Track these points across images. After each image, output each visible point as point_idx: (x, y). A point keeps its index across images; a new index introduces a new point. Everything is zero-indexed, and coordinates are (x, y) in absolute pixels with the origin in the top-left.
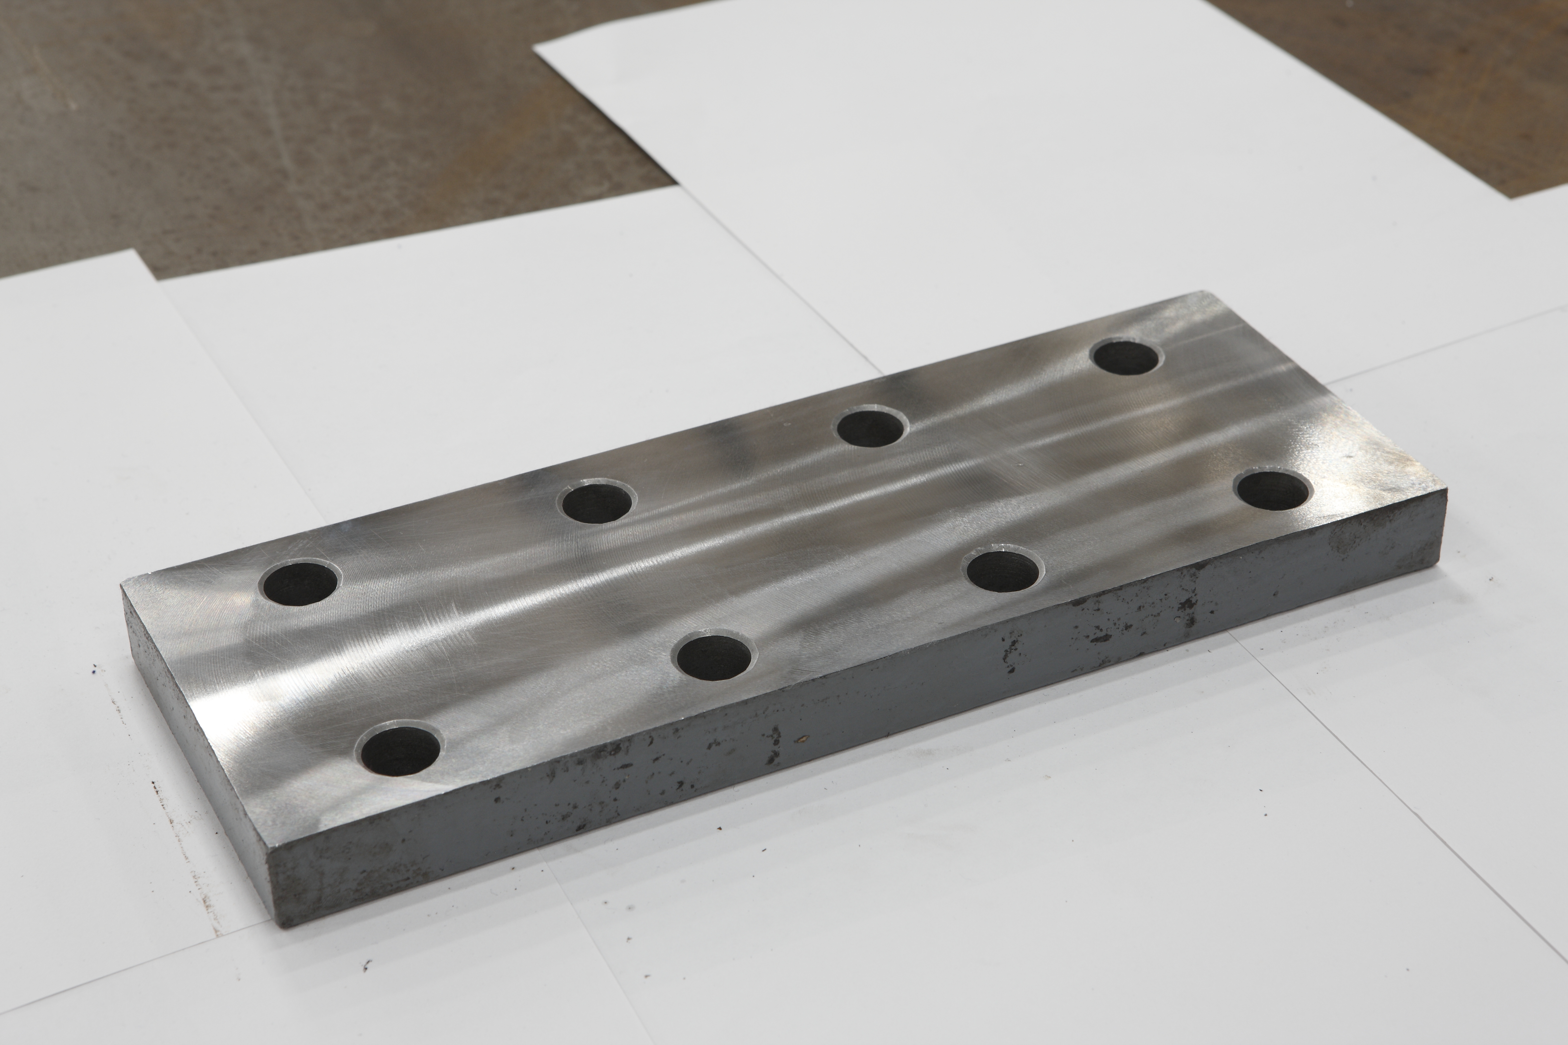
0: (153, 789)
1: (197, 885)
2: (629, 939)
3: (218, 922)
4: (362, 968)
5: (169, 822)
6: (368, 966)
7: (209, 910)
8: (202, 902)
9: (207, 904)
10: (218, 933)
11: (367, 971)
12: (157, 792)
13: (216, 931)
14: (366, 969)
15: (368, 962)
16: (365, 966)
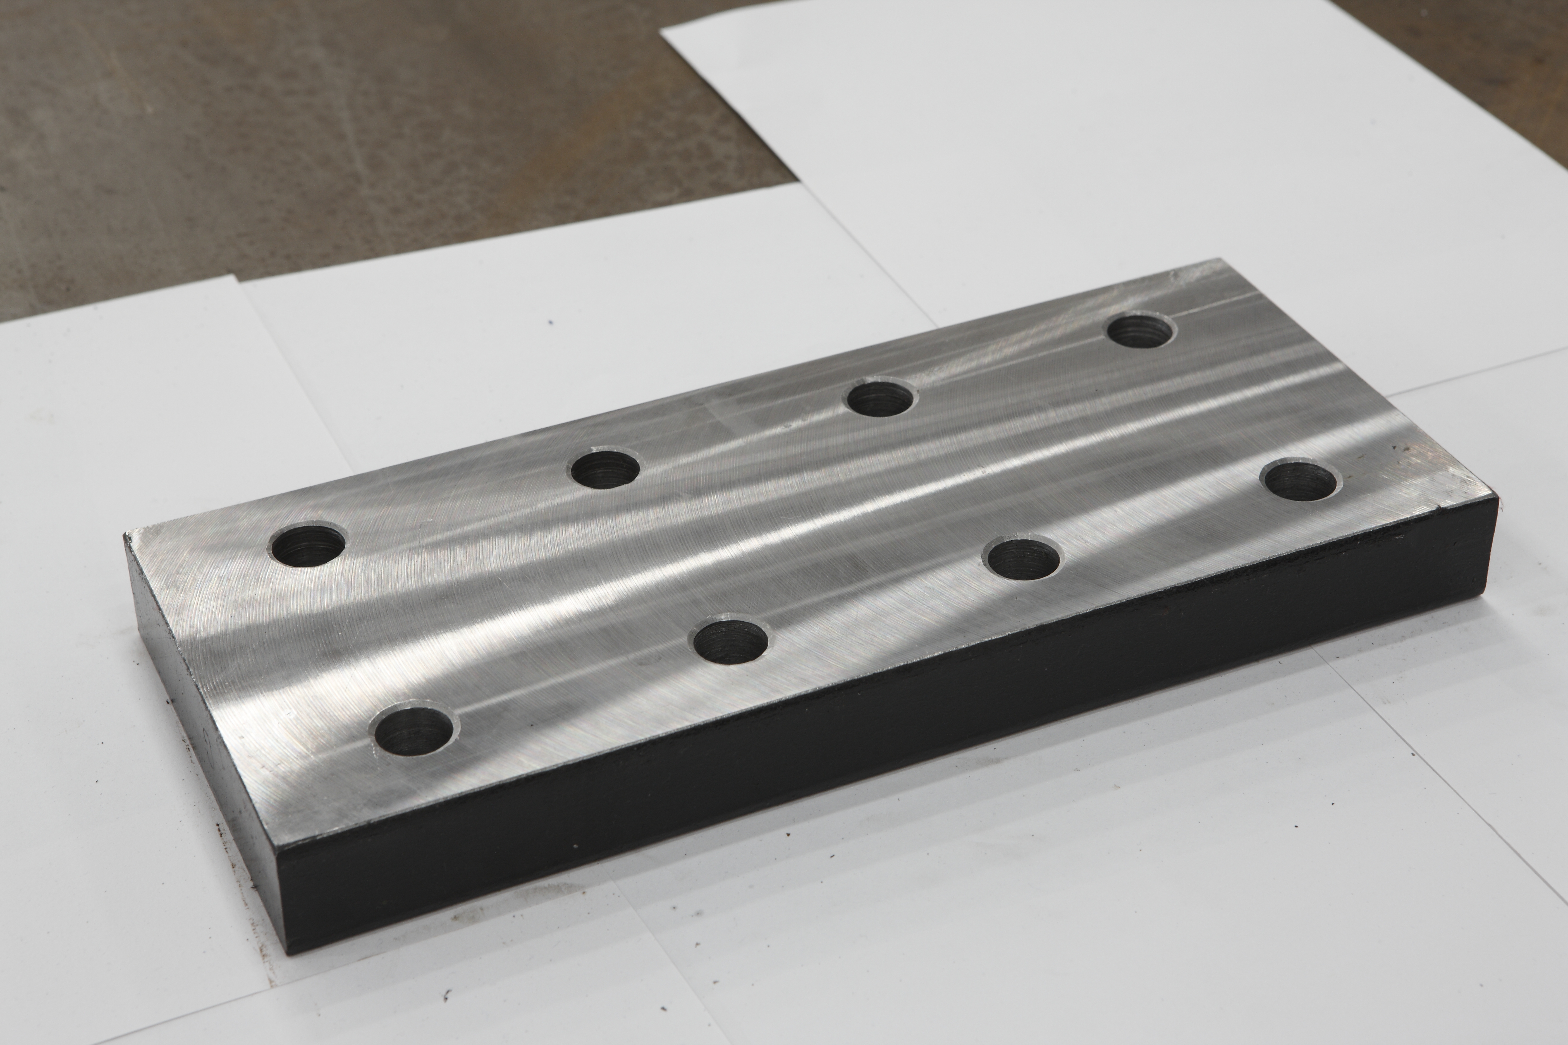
0: (217, 832)
1: (254, 933)
2: (697, 944)
3: (274, 973)
4: (443, 998)
5: (231, 866)
6: (448, 996)
7: (266, 960)
8: (259, 950)
9: (264, 953)
10: (273, 984)
11: (448, 1001)
12: (221, 834)
13: (271, 981)
14: (446, 999)
15: (448, 992)
16: (445, 996)
